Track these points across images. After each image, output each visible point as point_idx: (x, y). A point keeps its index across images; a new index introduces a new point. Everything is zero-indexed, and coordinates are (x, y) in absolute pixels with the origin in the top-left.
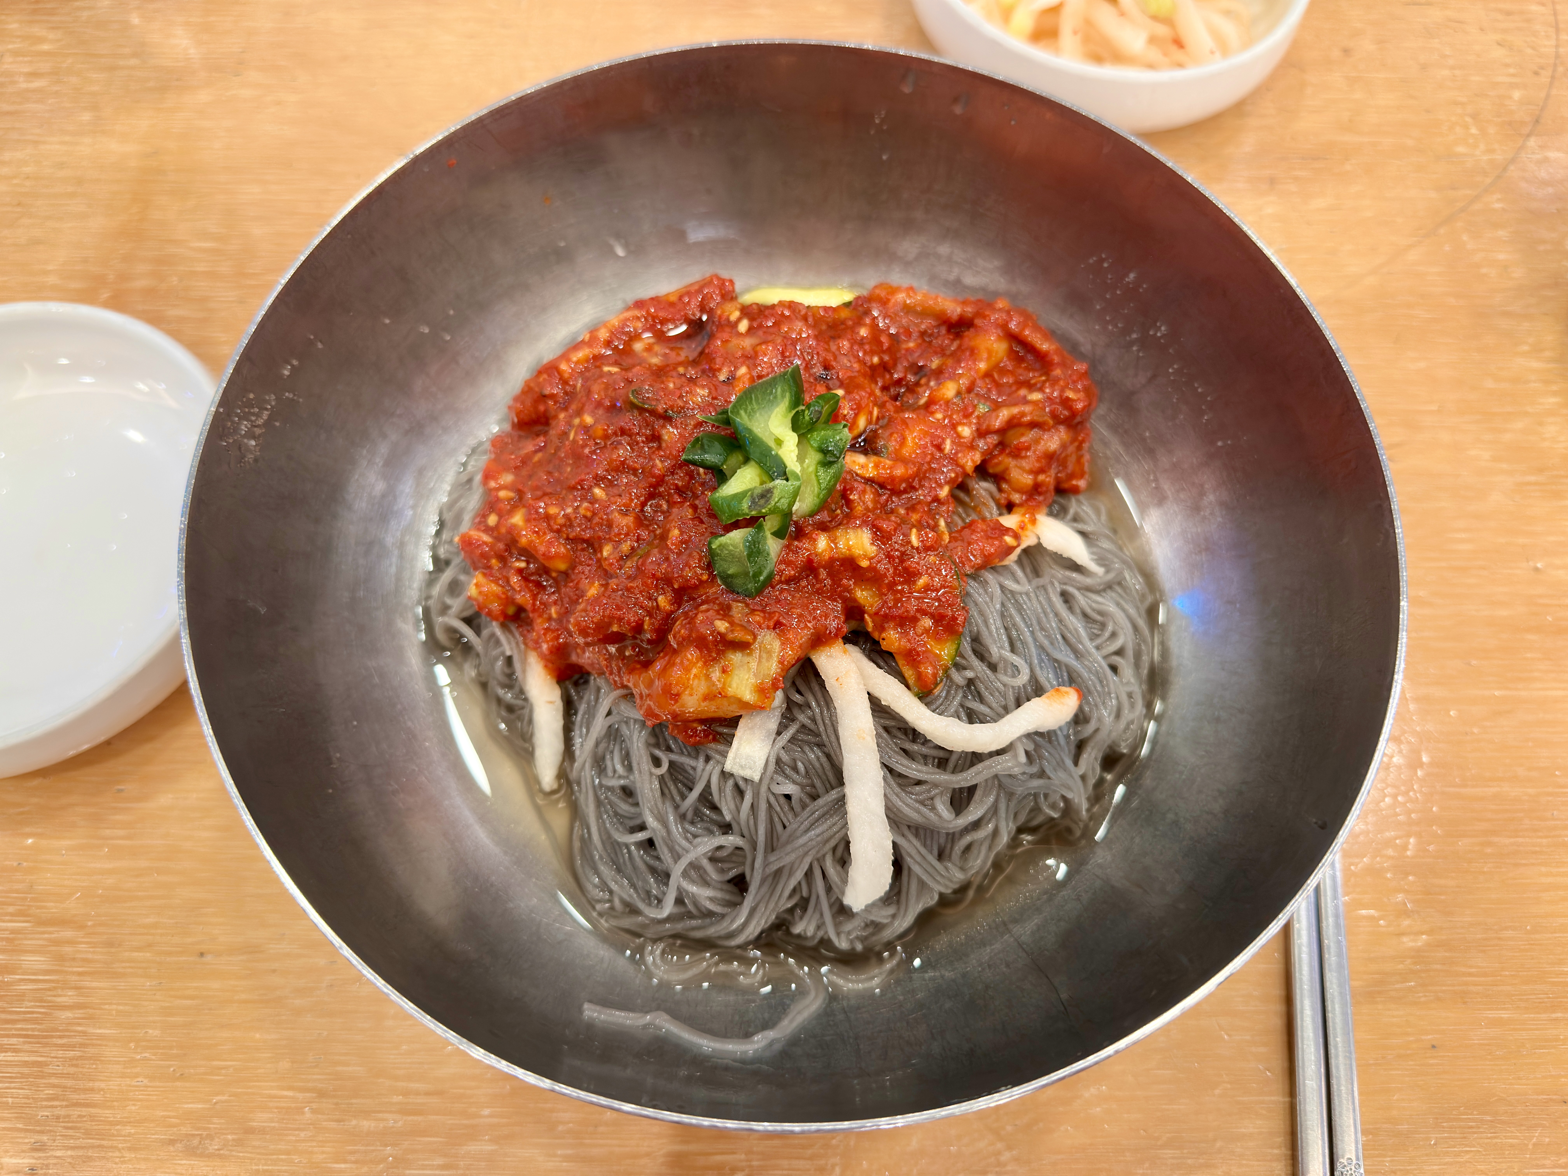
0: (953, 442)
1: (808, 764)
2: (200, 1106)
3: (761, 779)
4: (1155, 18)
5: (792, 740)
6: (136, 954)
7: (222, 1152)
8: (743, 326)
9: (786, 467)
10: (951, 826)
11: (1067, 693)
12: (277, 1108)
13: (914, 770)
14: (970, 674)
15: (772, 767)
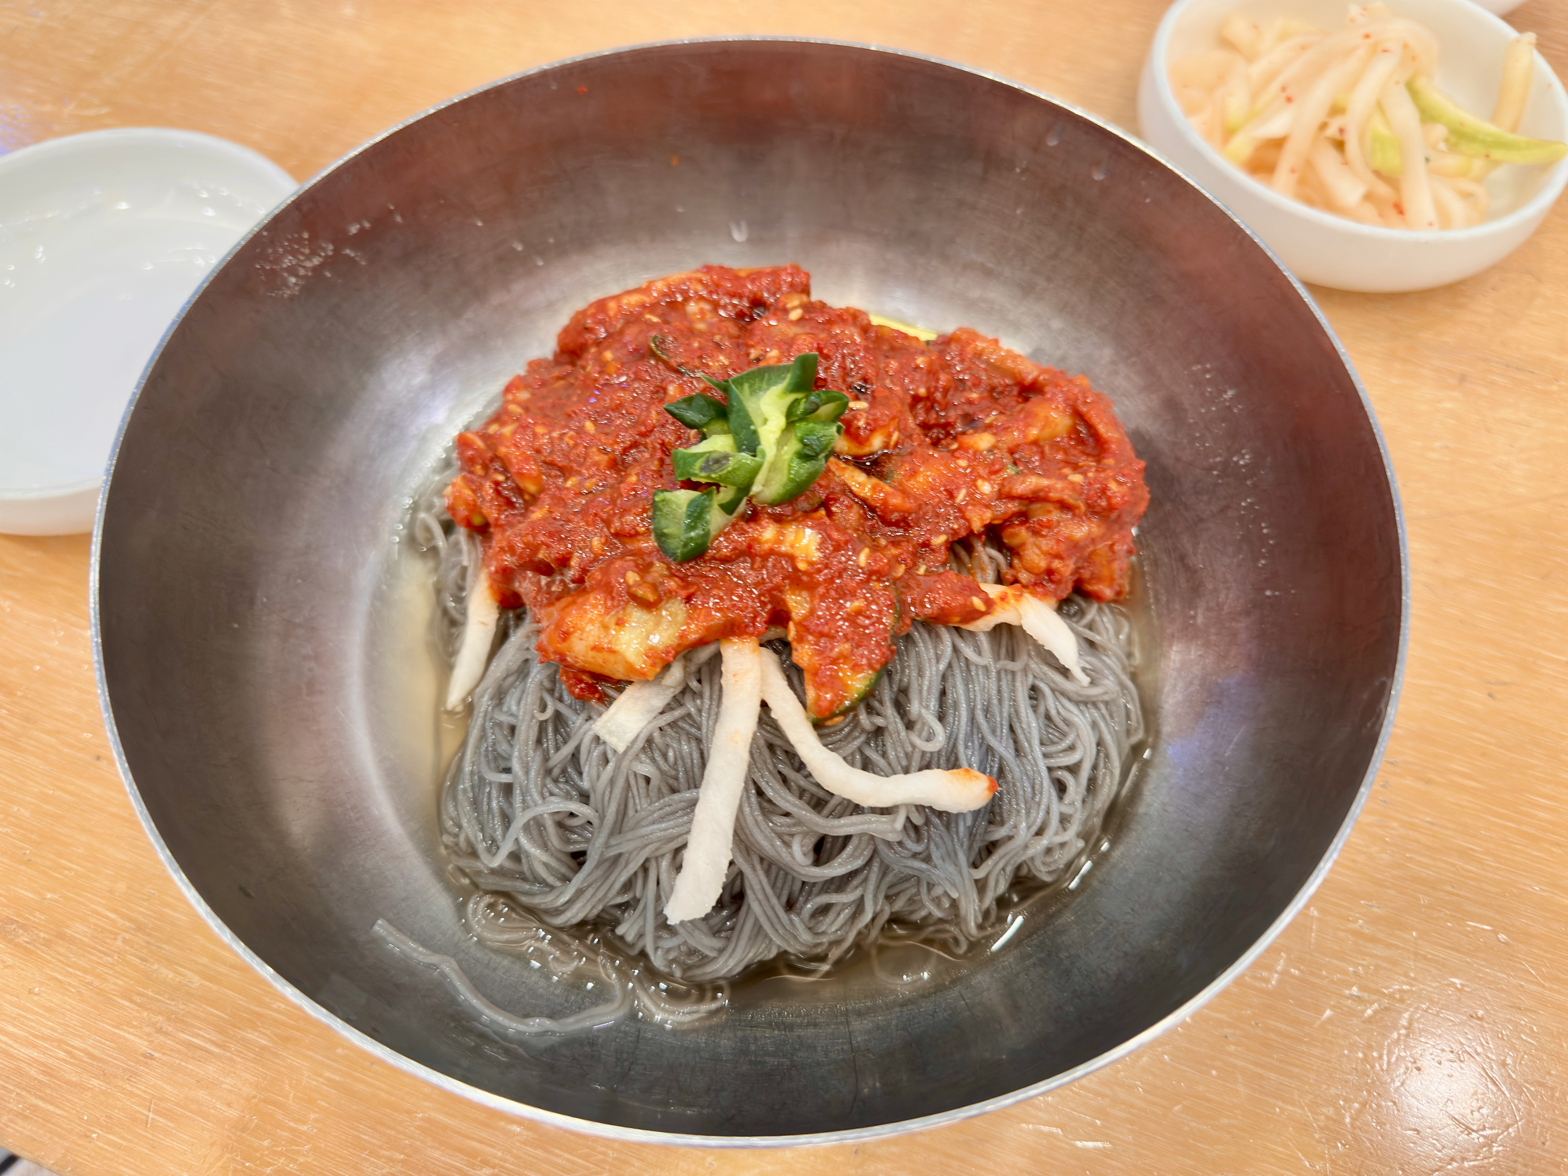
0: (968, 494)
1: (679, 756)
2: (31, 895)
3: (625, 752)
4: (1377, 173)
5: (673, 725)
6: (43, 736)
7: (29, 946)
8: (795, 315)
9: (759, 444)
10: (803, 872)
11: (977, 777)
12: (95, 925)
13: (784, 799)
14: (880, 721)
15: (640, 744)
